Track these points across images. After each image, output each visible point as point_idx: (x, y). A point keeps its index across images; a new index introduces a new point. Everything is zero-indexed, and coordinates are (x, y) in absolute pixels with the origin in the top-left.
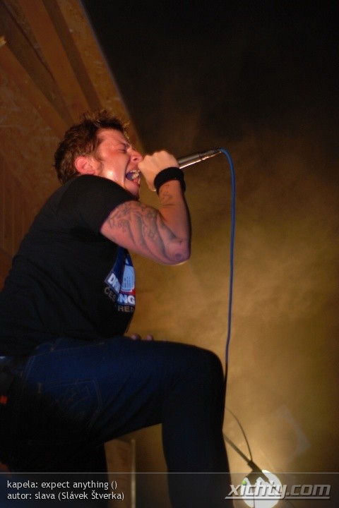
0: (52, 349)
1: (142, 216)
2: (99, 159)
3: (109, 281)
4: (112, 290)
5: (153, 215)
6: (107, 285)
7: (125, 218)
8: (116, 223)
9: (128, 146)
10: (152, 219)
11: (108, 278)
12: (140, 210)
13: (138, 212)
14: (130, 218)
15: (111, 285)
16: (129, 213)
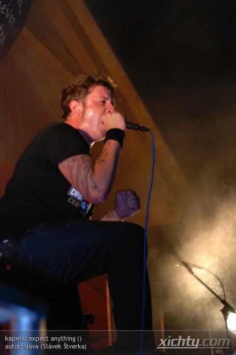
0: (37, 232)
1: (81, 167)
2: (85, 106)
3: (71, 193)
4: (76, 199)
5: (88, 168)
6: (70, 197)
7: (71, 164)
8: (65, 165)
9: (108, 99)
10: (86, 171)
11: (71, 191)
12: (81, 162)
13: (80, 163)
14: (74, 165)
15: (74, 196)
16: (75, 162)
